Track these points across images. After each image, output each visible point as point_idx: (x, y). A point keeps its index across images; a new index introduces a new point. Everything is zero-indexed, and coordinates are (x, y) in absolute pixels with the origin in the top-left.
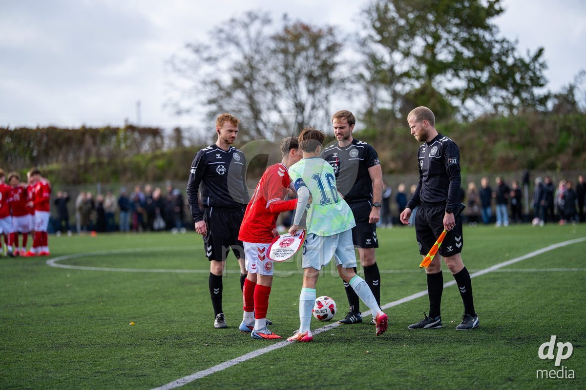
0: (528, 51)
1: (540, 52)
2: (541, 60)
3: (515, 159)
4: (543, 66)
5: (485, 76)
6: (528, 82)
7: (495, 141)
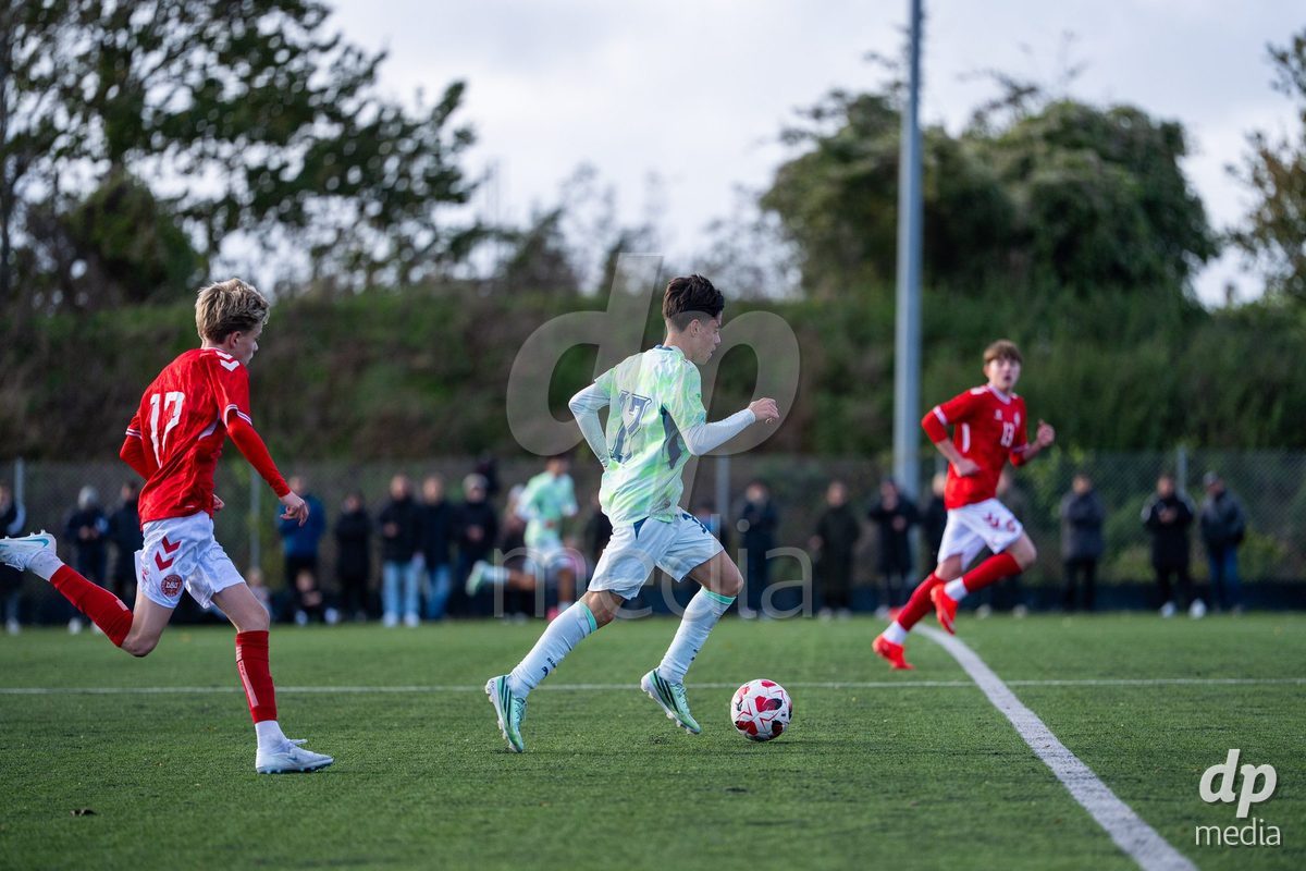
0: (420, 93)
1: (453, 96)
2: (457, 120)
3: (425, 422)
4: (465, 137)
5: (293, 159)
6: (420, 187)
7: (361, 366)
